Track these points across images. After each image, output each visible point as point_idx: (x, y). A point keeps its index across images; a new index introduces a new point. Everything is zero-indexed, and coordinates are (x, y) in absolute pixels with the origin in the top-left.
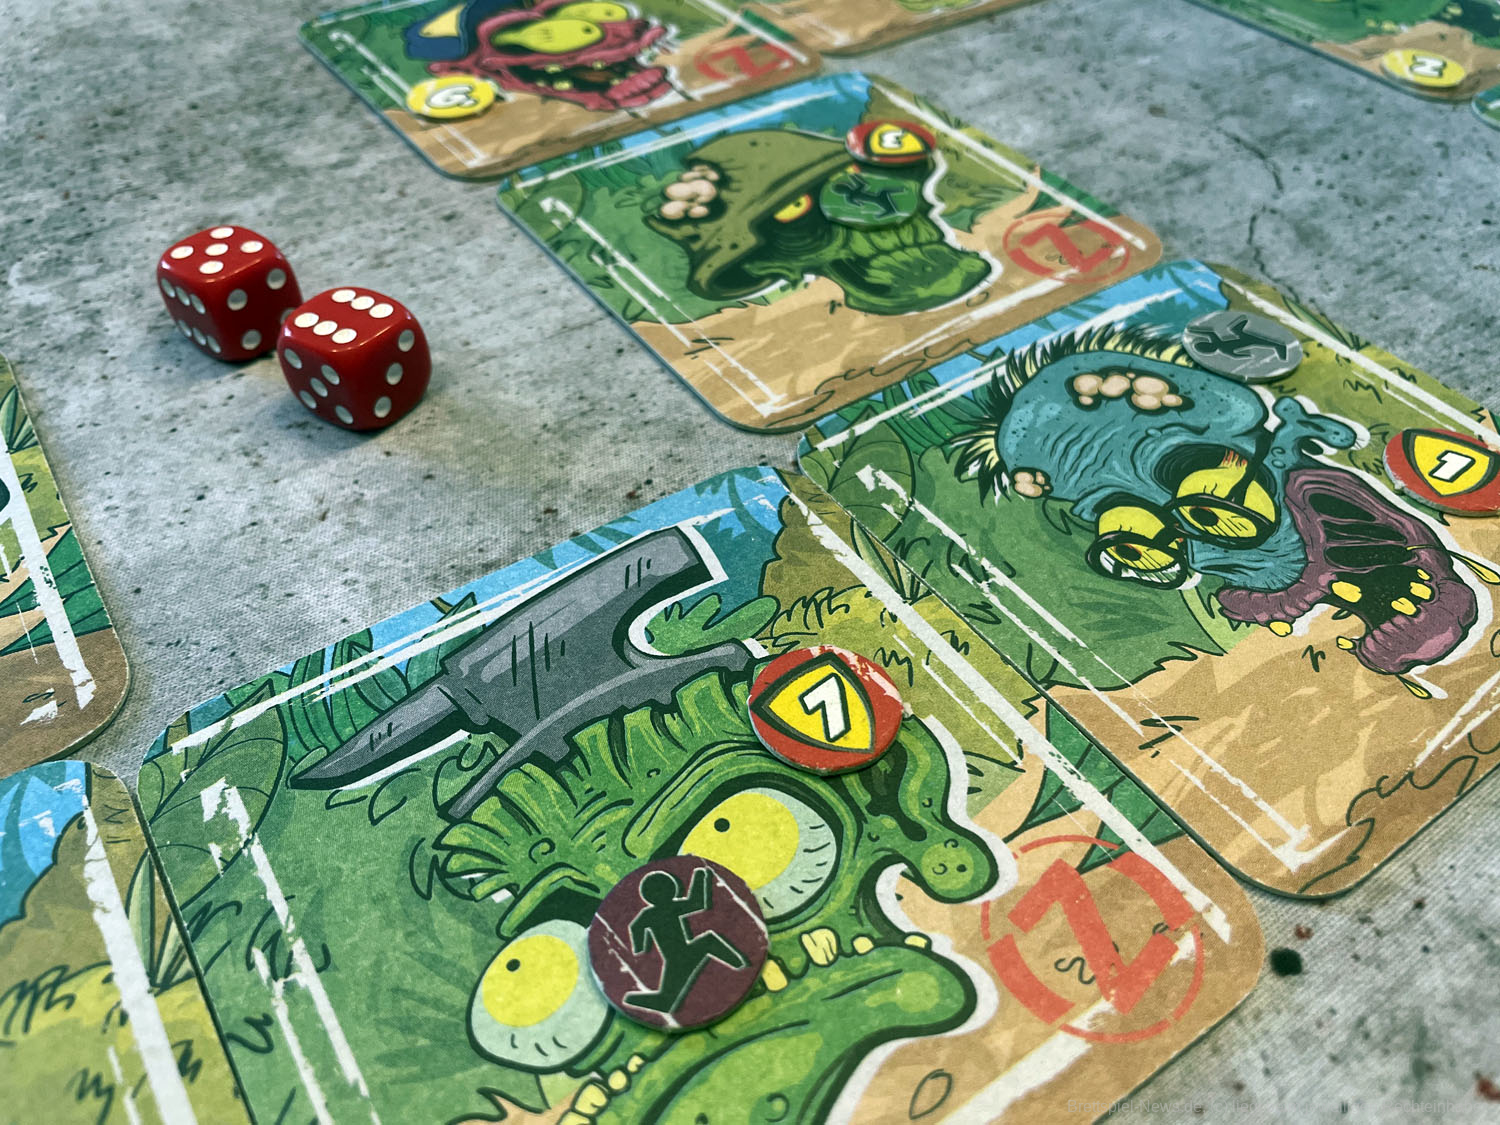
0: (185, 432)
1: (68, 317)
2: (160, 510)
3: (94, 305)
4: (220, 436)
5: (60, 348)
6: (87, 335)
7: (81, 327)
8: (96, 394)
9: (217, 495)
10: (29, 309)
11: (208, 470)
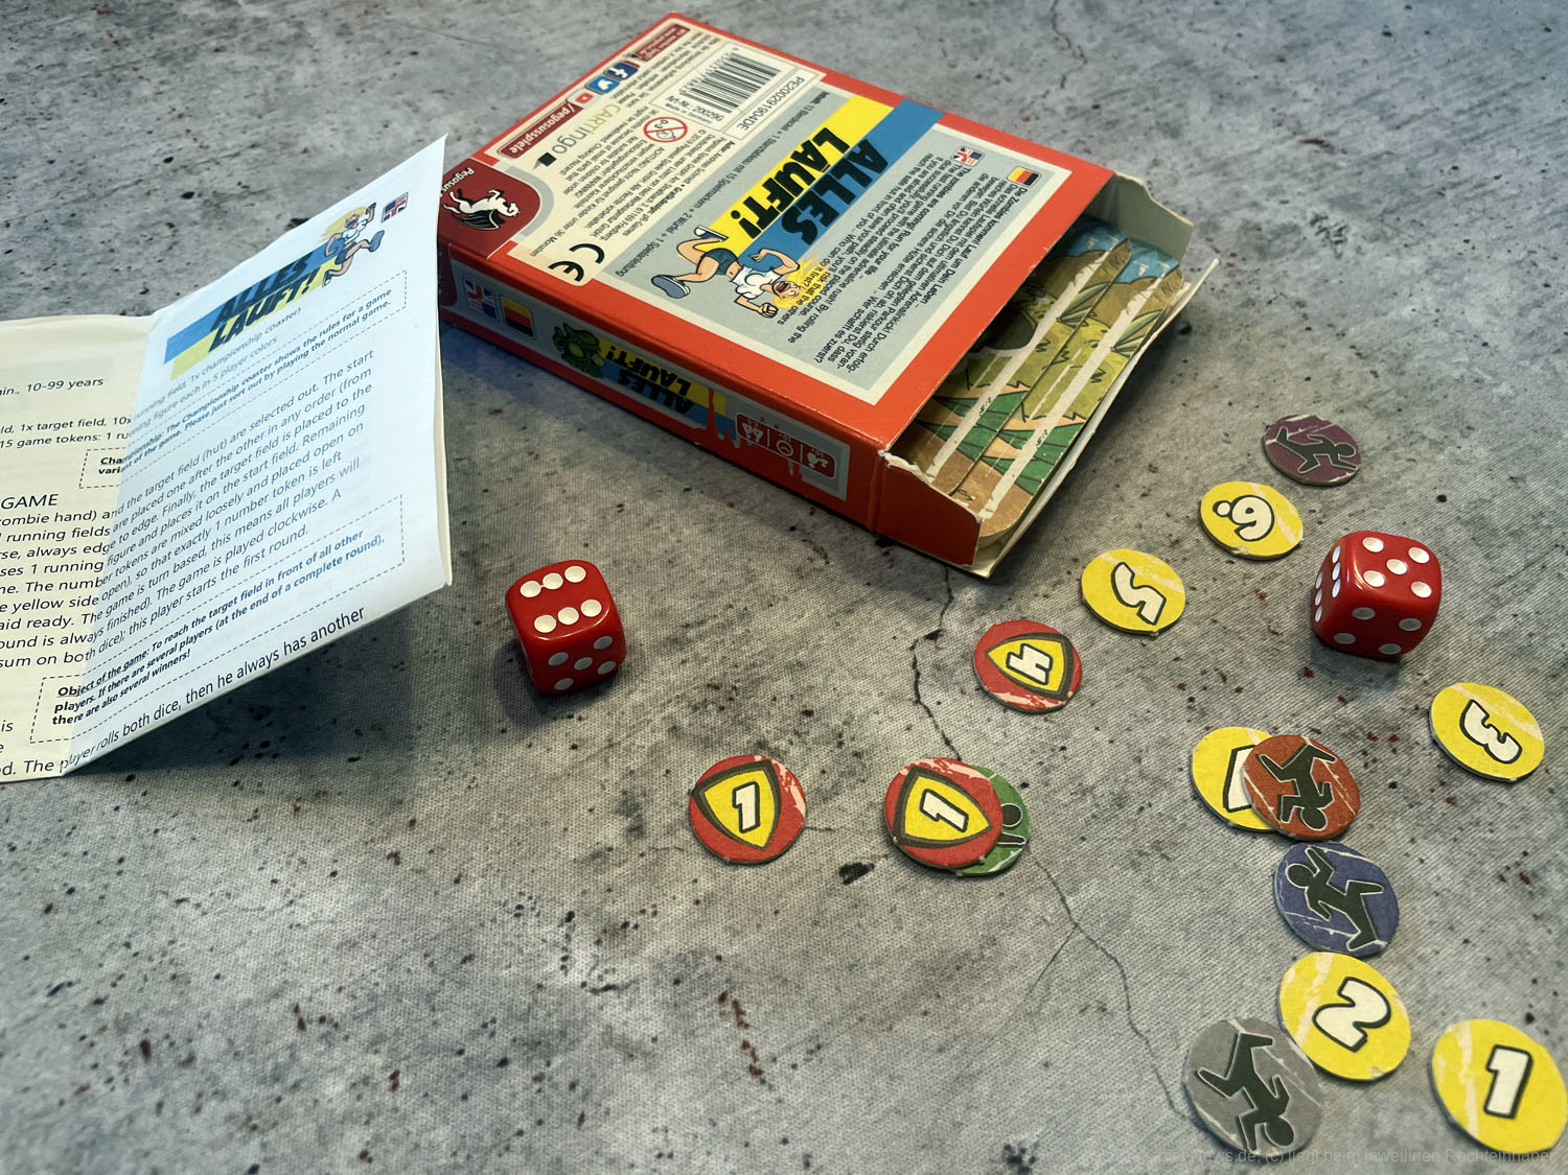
0: (370, 92)
1: (283, 25)
2: (363, 131)
3: (298, 19)
4: (393, 95)
5: (282, 43)
6: (298, 36)
7: (293, 31)
8: (312, 69)
9: (394, 125)
10: (256, 20)
11: (387, 113)
